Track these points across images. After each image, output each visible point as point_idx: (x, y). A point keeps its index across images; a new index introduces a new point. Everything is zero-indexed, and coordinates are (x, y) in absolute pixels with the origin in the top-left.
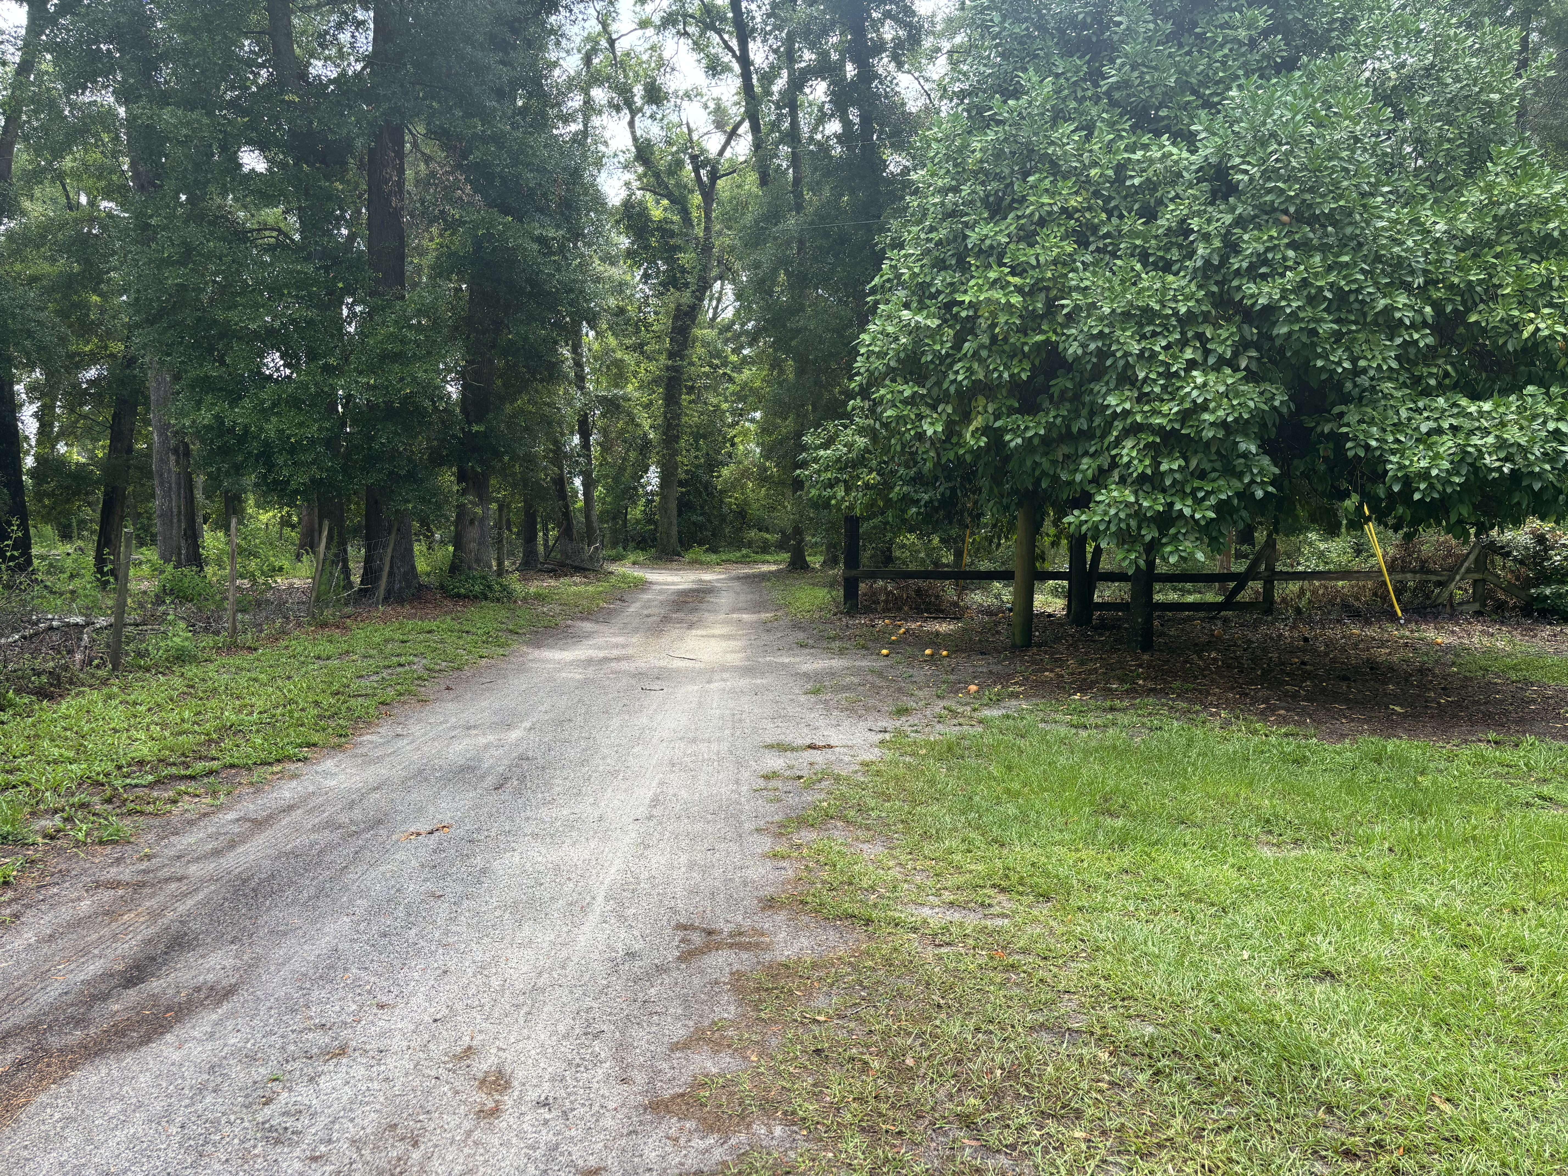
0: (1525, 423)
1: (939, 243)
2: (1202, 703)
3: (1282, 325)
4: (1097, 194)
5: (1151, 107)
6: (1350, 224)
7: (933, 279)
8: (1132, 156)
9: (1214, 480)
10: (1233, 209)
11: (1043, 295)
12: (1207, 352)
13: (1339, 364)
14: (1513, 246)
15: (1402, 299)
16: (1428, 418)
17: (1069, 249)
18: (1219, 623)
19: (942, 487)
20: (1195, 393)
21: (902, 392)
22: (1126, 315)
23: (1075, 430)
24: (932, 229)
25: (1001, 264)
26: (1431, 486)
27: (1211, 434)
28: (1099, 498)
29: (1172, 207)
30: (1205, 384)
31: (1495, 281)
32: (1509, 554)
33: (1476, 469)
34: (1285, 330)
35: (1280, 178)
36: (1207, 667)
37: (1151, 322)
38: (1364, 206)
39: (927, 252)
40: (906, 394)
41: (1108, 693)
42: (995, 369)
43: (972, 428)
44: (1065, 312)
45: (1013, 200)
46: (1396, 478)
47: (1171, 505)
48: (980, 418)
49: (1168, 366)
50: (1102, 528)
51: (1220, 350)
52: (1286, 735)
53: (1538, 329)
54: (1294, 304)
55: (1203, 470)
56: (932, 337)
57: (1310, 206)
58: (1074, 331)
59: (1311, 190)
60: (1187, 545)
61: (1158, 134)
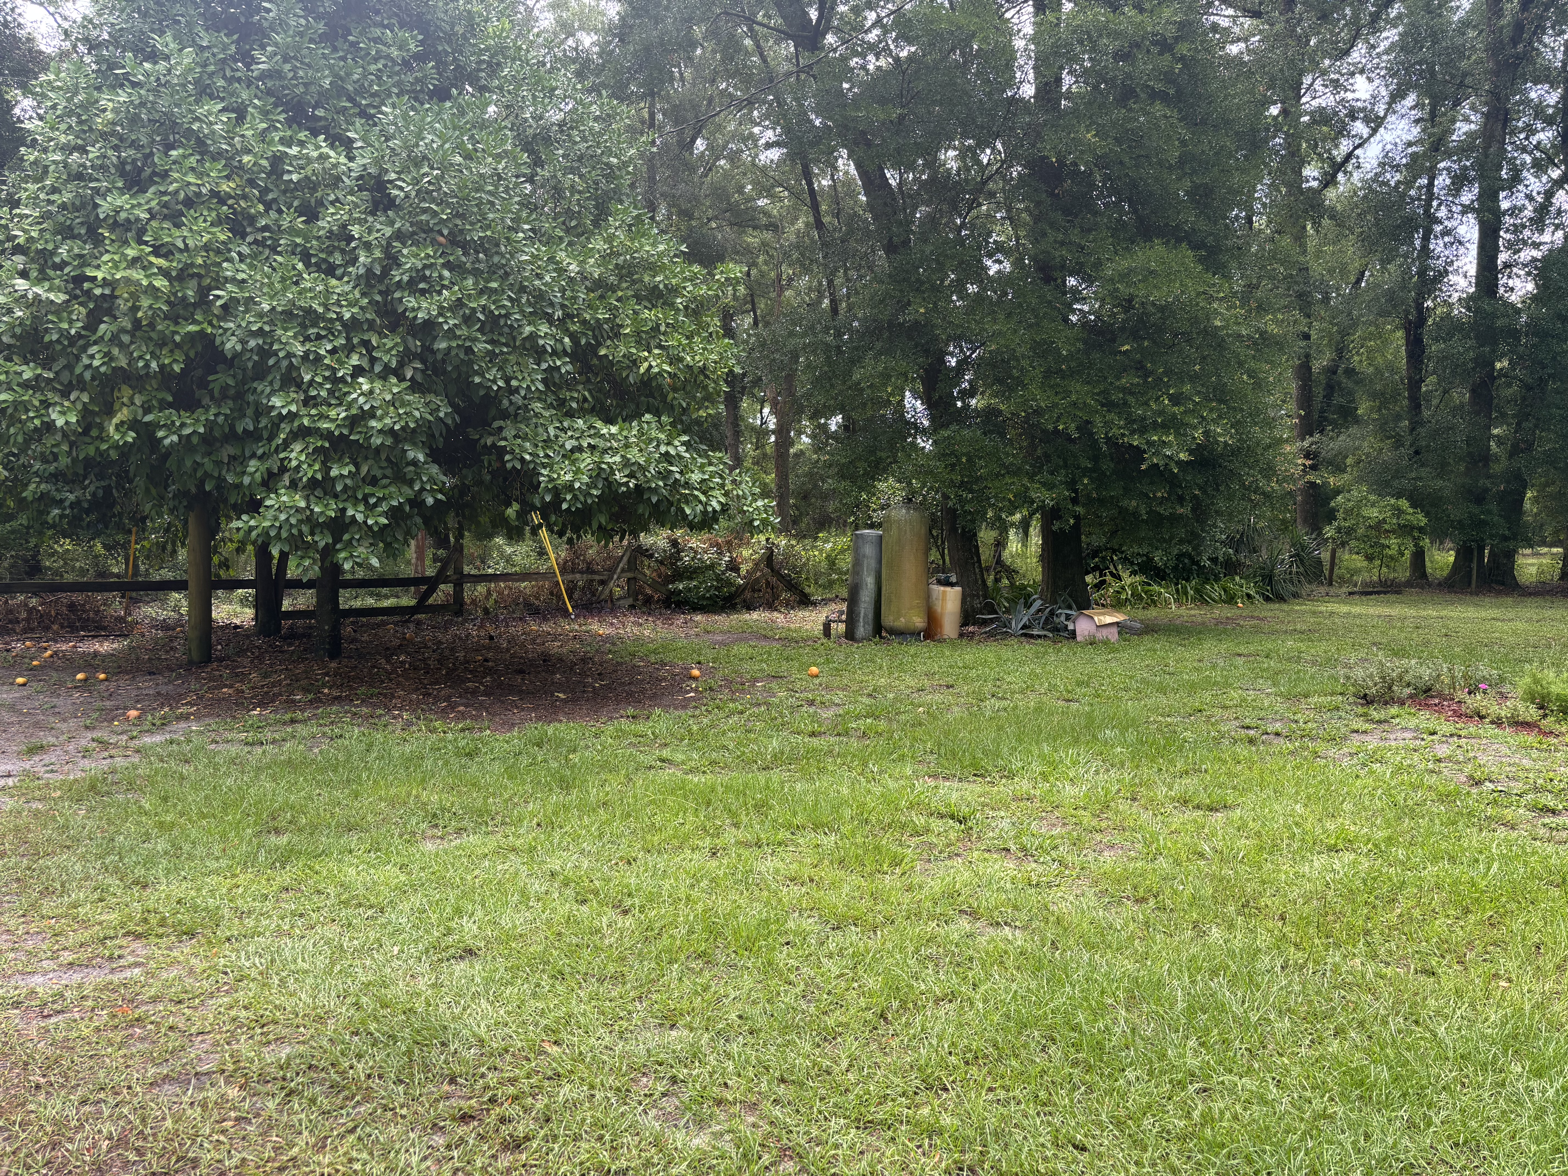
0: (643, 446)
1: (63, 206)
2: (386, 706)
3: (442, 341)
4: (252, 183)
5: (309, 104)
6: (497, 253)
7: (57, 247)
8: (288, 150)
9: (385, 487)
10: (392, 223)
11: (193, 283)
12: (373, 360)
13: (494, 381)
14: (630, 293)
15: (544, 329)
16: (571, 437)
17: (223, 237)
18: (412, 626)
19: (92, 487)
20: (361, 400)
21: (20, 374)
22: (288, 315)
23: (240, 430)
24: (54, 190)
25: (141, 242)
26: (575, 497)
27: (379, 441)
28: (268, 503)
29: (332, 210)
30: (371, 392)
31: (618, 321)
32: (652, 556)
33: (610, 484)
34: (443, 345)
35: (433, 201)
36: (394, 671)
37: (315, 325)
38: (508, 239)
39: (46, 216)
40: (25, 376)
41: (291, 704)
42: (141, 357)
43: (115, 421)
44: (219, 303)
45: (154, 173)
46: (547, 489)
47: (344, 510)
48: (125, 410)
49: (334, 371)
50: (273, 533)
51: (386, 359)
52: (463, 730)
53: (651, 367)
54: (451, 322)
55: (374, 476)
56: (57, 313)
57: (461, 231)
58: (231, 325)
59: (462, 216)
60: (361, 551)
61: (315, 133)
